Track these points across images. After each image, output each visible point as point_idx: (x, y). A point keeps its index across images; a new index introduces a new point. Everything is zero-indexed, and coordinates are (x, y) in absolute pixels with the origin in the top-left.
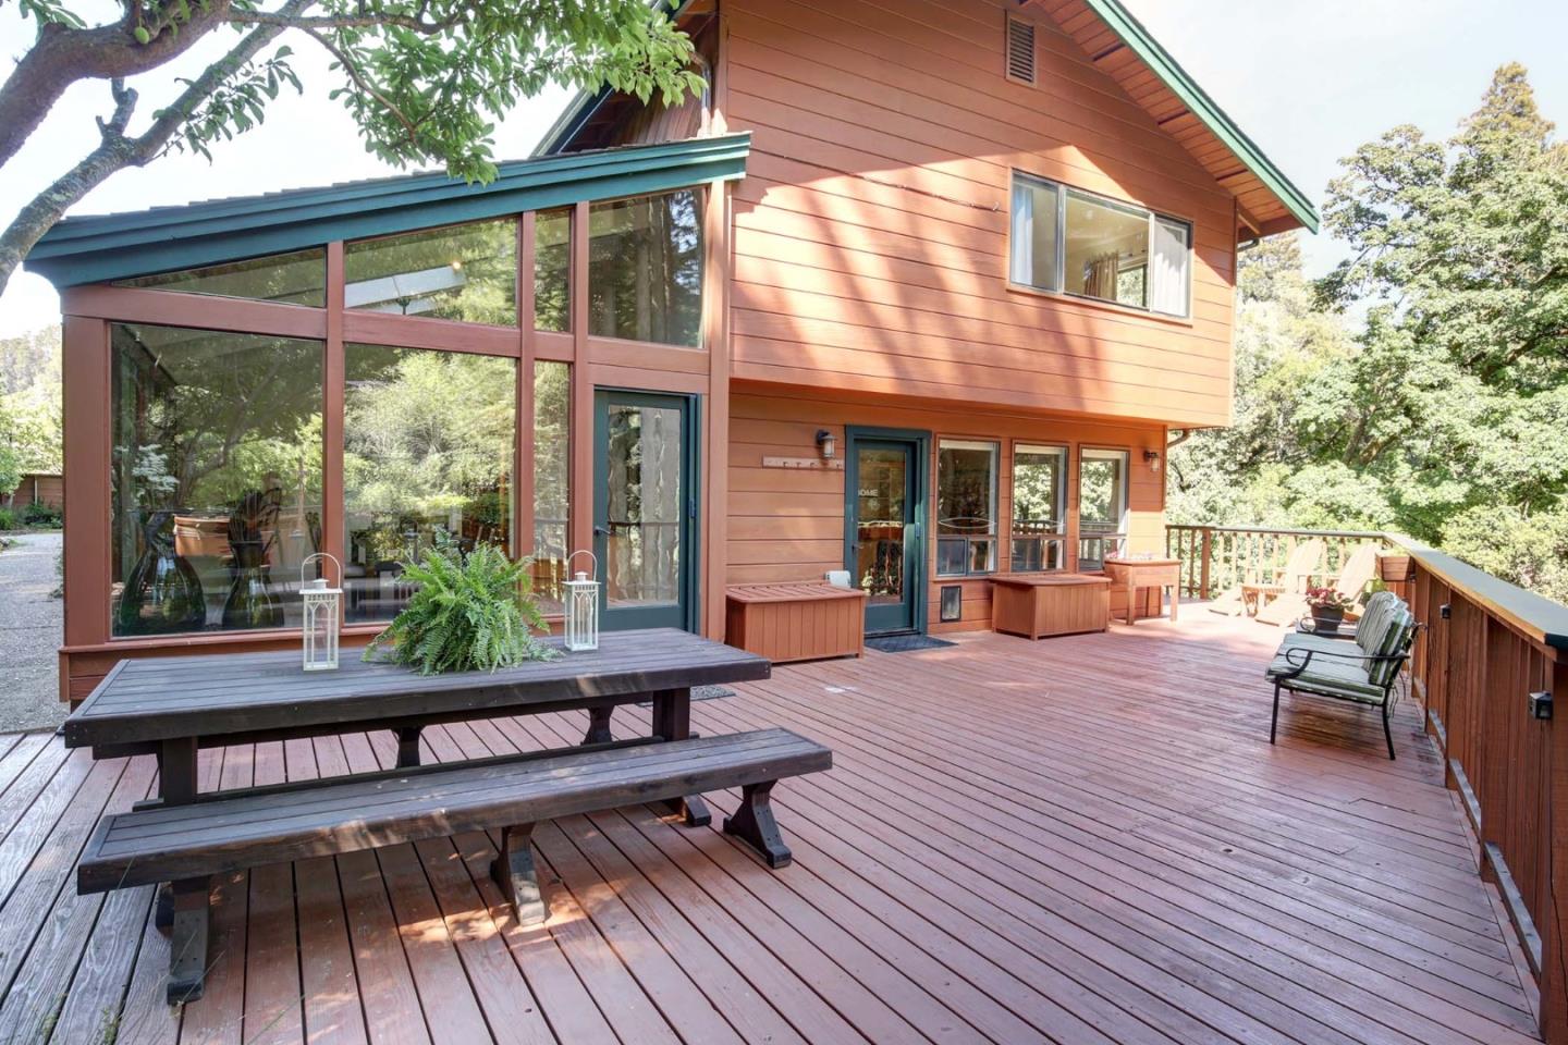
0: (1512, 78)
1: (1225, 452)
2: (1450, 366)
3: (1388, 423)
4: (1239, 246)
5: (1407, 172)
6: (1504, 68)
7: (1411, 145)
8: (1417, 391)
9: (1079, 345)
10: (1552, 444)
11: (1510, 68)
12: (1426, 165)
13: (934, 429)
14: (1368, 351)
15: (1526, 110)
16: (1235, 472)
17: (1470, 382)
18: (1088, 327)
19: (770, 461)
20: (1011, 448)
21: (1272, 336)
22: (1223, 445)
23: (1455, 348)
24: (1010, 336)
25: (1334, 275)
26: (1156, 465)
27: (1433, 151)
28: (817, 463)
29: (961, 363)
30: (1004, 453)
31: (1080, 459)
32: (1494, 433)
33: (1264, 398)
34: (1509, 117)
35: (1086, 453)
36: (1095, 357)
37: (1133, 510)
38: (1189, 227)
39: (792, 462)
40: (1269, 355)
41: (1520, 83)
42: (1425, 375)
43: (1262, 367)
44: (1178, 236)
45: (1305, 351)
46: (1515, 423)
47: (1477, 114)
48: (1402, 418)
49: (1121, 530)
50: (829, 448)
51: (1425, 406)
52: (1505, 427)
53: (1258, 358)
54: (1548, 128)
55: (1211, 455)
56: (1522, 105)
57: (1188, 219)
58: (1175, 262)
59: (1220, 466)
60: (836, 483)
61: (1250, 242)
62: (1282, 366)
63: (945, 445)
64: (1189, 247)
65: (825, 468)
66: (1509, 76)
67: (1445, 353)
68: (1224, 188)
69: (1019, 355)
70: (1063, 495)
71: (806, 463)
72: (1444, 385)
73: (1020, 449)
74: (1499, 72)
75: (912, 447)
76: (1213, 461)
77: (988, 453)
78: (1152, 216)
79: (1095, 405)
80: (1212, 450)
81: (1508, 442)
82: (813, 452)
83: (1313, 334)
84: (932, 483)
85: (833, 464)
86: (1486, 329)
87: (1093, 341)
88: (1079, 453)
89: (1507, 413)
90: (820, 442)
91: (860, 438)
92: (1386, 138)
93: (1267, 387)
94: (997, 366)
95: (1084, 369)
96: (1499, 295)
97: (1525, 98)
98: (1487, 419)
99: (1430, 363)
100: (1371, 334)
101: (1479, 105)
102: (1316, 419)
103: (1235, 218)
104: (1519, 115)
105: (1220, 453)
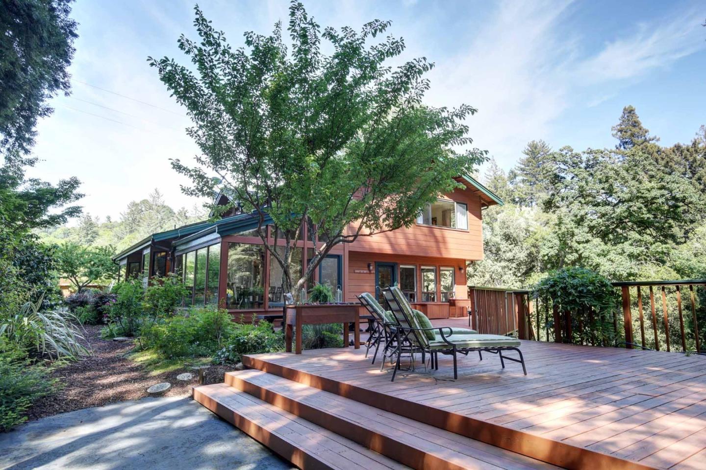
0: (630, 112)
1: (515, 268)
2: (589, 234)
3: (570, 256)
4: (482, 208)
5: (570, 162)
6: (627, 107)
7: (570, 153)
8: (577, 244)
9: (440, 239)
10: (623, 263)
11: (629, 108)
12: (576, 160)
13: (398, 262)
14: (560, 229)
15: (637, 124)
16: (520, 276)
17: (597, 241)
18: (443, 234)
19: (357, 271)
20: (420, 267)
21: (531, 222)
22: (514, 265)
23: (591, 228)
24: (421, 238)
25: (549, 199)
26: (463, 271)
27: (577, 156)
28: (368, 272)
29: (408, 245)
30: (418, 268)
31: (440, 270)
32: (605, 259)
33: (529, 246)
34: (630, 127)
35: (442, 268)
36: (444, 242)
37: (457, 284)
38: (466, 205)
39: (362, 271)
40: (531, 229)
41: (633, 113)
42: (581, 238)
43: (528, 234)
44: (463, 208)
45: (546, 227)
46: (612, 255)
47: (619, 125)
48: (575, 254)
49: (454, 291)
50: (371, 268)
51: (579, 250)
52: (608, 257)
53: (526, 230)
54: (646, 132)
55: (511, 269)
56: (635, 122)
57: (466, 203)
58: (463, 214)
59: (514, 274)
60: (373, 277)
61: (486, 207)
62: (535, 234)
63: (401, 266)
64: (467, 210)
65: (370, 273)
66: (629, 111)
67: (587, 229)
68: (476, 194)
69: (424, 242)
70: (437, 281)
71: (365, 271)
72: (587, 241)
73: (422, 267)
74: (625, 109)
75: (393, 267)
76: (511, 272)
77: (413, 269)
78: (455, 203)
79: (446, 255)
80: (510, 267)
81: (610, 263)
82: (367, 269)
83: (548, 220)
84: (398, 277)
85: (372, 272)
86: (600, 220)
87: (443, 237)
88: (439, 269)
89: (609, 251)
90: (369, 266)
91: (379, 265)
92: (561, 150)
93: (530, 242)
94: (419, 246)
95: (441, 245)
96: (603, 209)
97: (635, 120)
98: (604, 254)
99: (581, 233)
100: (560, 223)
101: (619, 122)
102: (547, 255)
103: (480, 201)
104: (634, 126)
105: (513, 269)
